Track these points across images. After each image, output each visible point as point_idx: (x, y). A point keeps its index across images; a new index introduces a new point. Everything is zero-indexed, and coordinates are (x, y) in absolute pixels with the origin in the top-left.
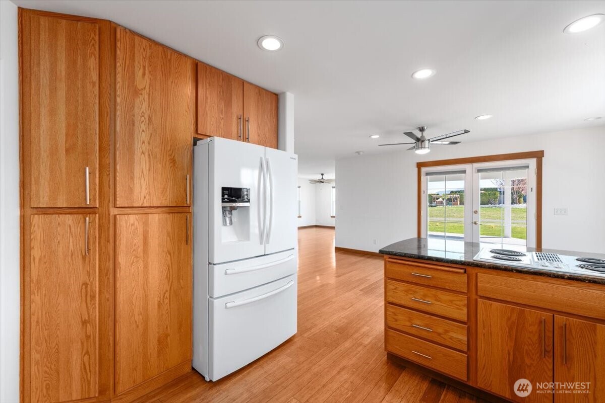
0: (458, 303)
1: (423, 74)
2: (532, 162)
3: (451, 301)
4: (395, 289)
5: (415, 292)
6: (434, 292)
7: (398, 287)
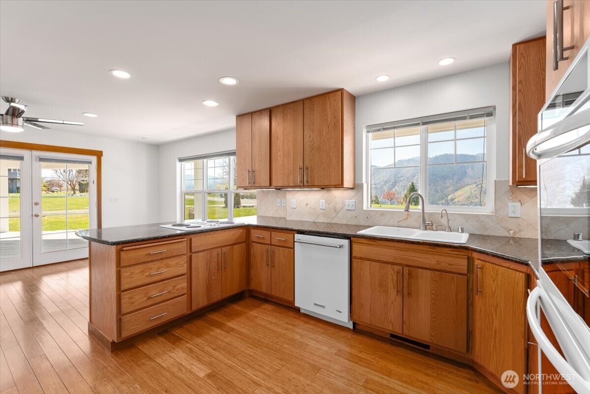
0: (181, 263)
1: (121, 74)
2: (94, 159)
3: (177, 264)
4: (131, 274)
5: (150, 269)
6: (165, 262)
7: (133, 271)
